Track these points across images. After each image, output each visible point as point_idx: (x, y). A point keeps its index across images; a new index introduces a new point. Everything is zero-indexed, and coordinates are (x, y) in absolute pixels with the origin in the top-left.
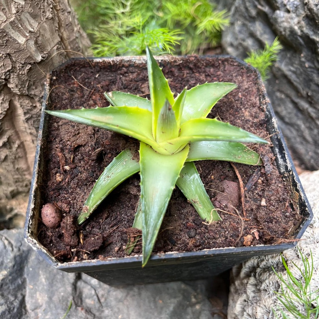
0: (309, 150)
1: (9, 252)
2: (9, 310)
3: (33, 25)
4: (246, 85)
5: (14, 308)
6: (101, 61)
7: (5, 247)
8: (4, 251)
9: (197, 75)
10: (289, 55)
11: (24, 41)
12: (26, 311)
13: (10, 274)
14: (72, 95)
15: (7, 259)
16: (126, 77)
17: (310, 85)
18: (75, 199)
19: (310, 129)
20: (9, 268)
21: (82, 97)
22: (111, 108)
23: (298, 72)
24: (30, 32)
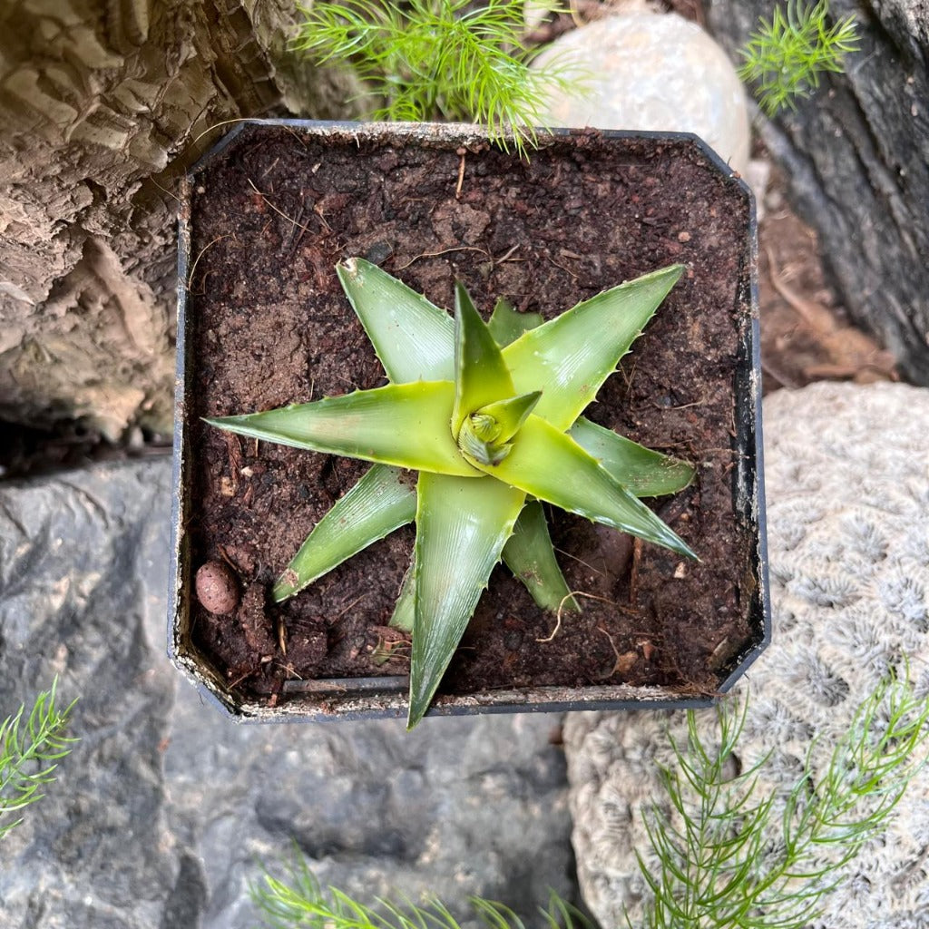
0: (867, 280)
1: (100, 531)
2: (114, 656)
3: (146, 95)
4: (714, 234)
5: (123, 649)
6: (327, 133)
7: (88, 519)
8: (89, 529)
9: (591, 179)
10: (878, 52)
11: (123, 142)
12: (147, 648)
13: (108, 578)
14: (251, 240)
15: (97, 546)
16: (395, 180)
17: (911, 157)
18: (266, 541)
19: (883, 238)
20: (105, 566)
21: (277, 246)
22: (359, 395)
23: (890, 110)
24: (141, 115)
